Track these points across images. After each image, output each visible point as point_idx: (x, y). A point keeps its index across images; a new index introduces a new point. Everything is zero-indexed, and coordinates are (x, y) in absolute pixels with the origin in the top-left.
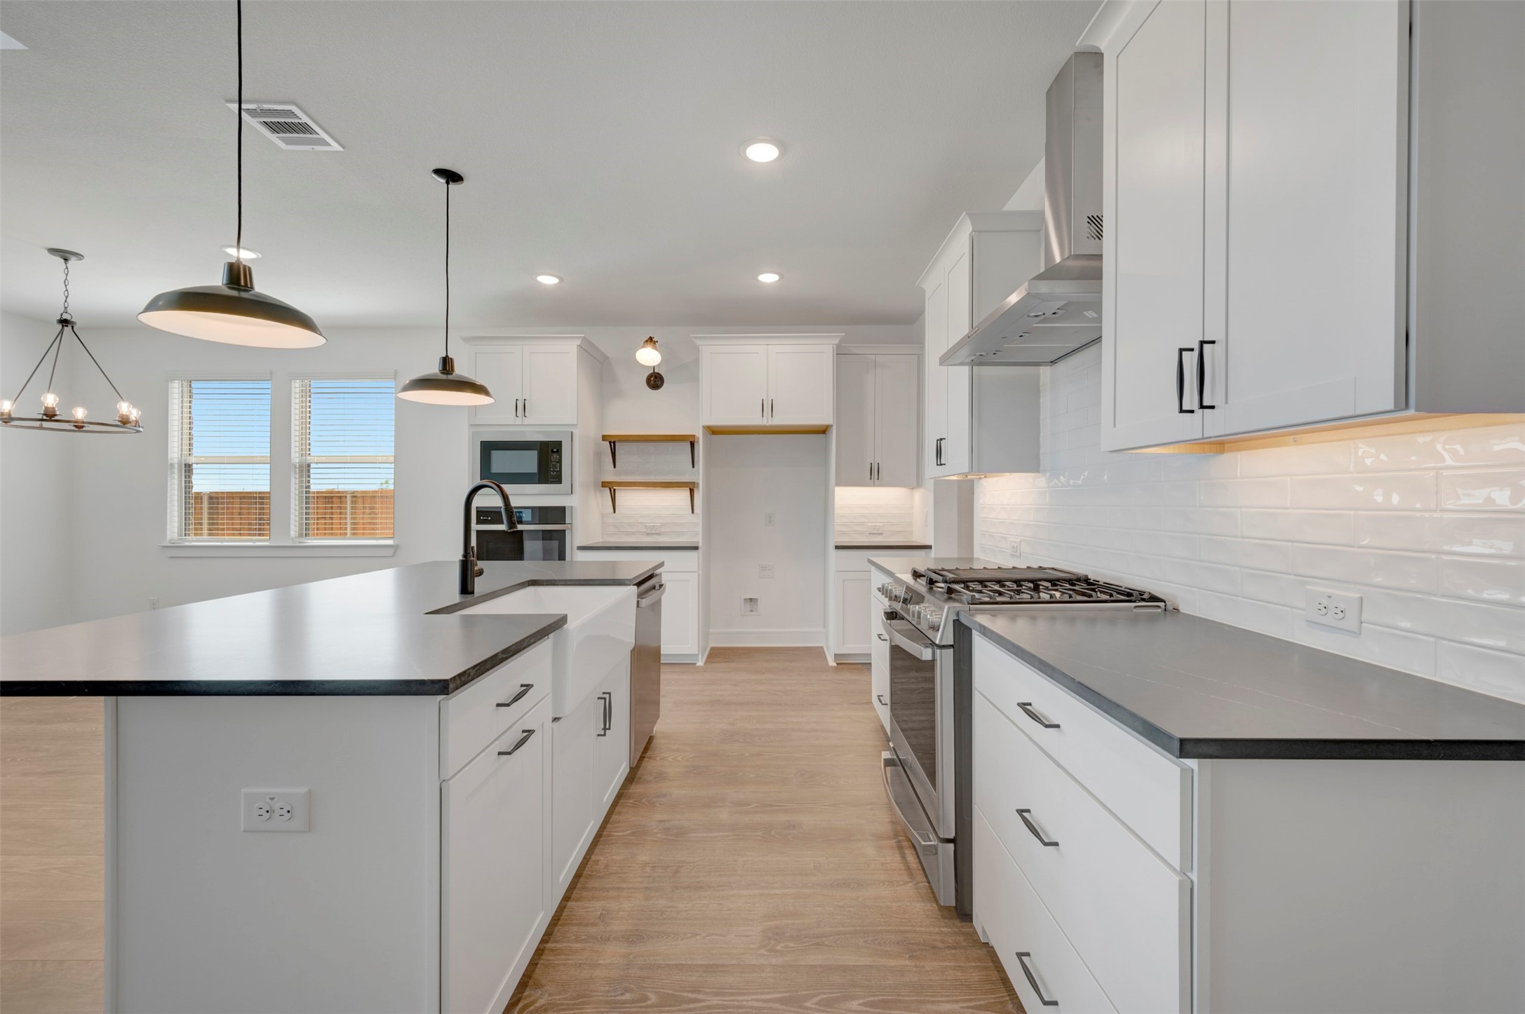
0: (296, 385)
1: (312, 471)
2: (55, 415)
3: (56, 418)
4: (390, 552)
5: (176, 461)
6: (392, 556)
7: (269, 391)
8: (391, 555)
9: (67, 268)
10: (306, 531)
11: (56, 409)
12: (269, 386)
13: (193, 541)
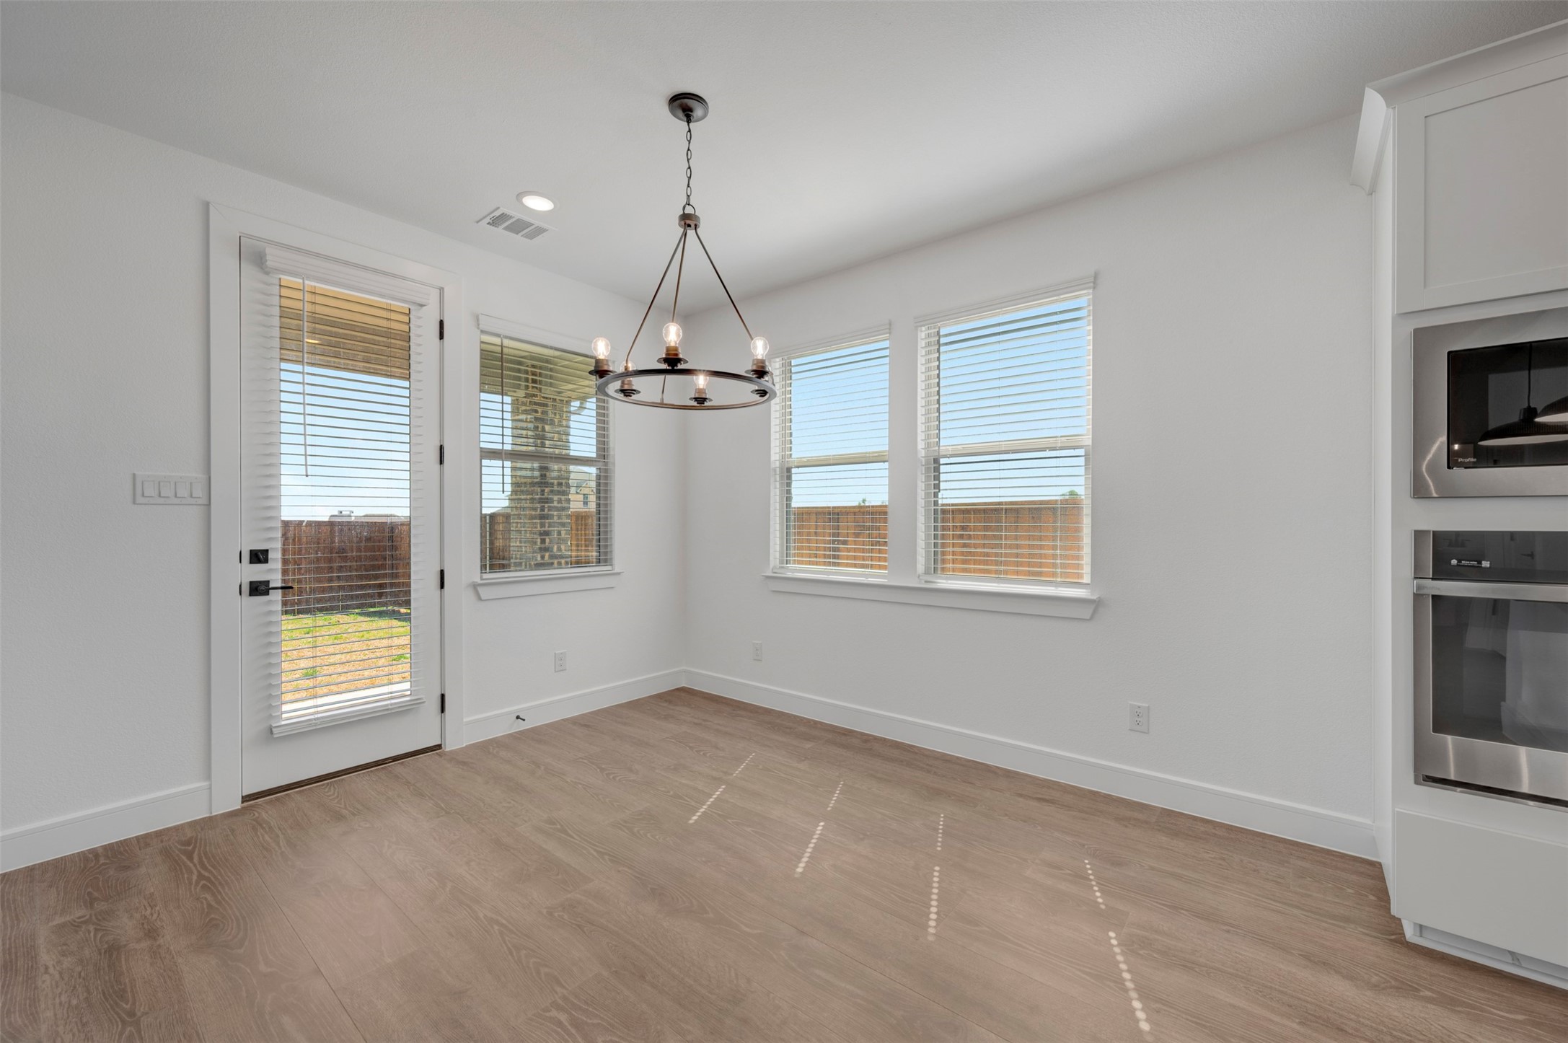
0: (922, 333)
1: (943, 469)
2: (679, 360)
3: (680, 367)
4: (1086, 612)
5: (778, 464)
6: (1091, 618)
7: (886, 352)
8: (1088, 618)
9: (690, 131)
10: (938, 563)
11: (680, 350)
12: (886, 344)
13: (798, 570)
